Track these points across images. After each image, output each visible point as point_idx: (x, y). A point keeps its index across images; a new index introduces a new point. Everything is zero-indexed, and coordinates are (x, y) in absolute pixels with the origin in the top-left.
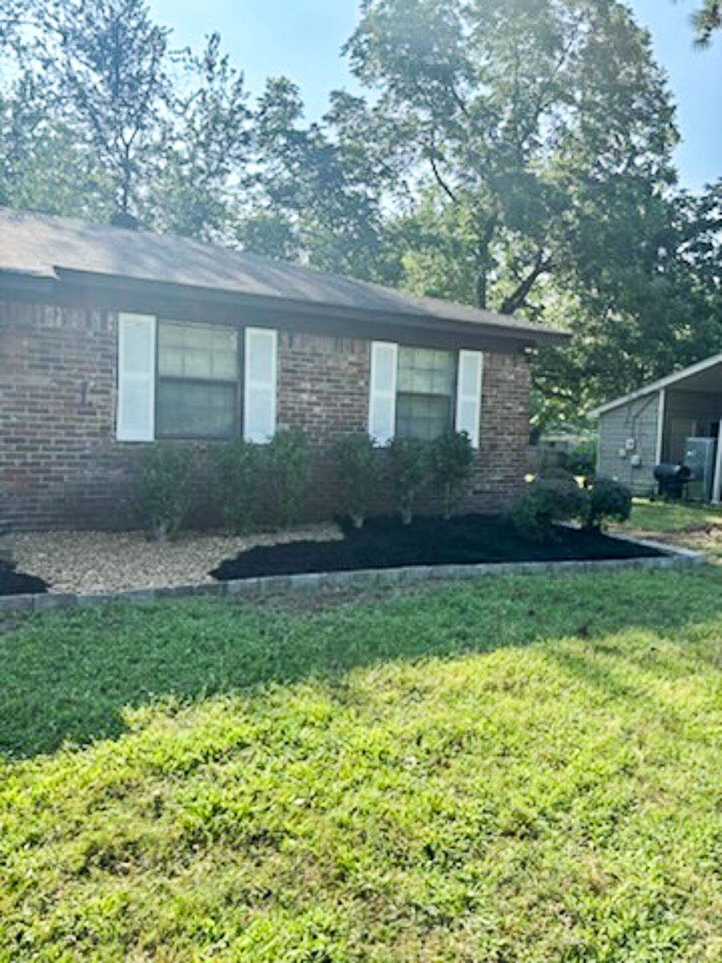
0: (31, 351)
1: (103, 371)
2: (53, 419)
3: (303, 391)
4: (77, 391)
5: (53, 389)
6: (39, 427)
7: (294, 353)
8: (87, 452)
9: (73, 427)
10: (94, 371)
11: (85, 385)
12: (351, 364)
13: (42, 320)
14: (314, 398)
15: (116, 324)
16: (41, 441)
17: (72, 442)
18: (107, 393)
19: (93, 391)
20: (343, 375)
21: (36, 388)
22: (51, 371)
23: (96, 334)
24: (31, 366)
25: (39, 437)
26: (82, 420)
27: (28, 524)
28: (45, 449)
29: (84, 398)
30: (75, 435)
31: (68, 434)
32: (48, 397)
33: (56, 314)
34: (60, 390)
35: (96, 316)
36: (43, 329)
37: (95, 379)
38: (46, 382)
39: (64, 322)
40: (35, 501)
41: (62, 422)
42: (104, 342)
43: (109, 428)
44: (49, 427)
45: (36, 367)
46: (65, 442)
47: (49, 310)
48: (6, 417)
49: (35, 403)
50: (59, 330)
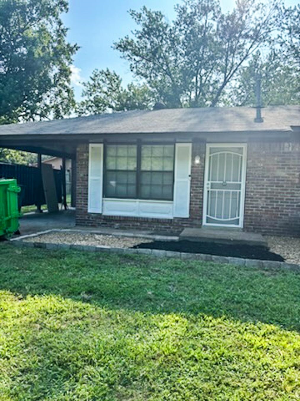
0: (278, 162)
2: (286, 190)
5: (286, 177)
6: (280, 193)
9: (294, 193)
13: (283, 149)
16: (280, 199)
17: (293, 200)
21: (279, 177)
22: (286, 169)
24: (278, 168)
25: (279, 197)
27: (273, 232)
28: (281, 202)
30: (295, 196)
31: (291, 196)
32: (284, 181)
33: (289, 146)
34: (289, 178)
36: (283, 153)
38: (283, 174)
39: (292, 149)
40: (276, 223)
41: (289, 191)
44: (283, 193)
45: (280, 168)
46: (290, 199)
47: (286, 144)
48: (267, 189)
49: (278, 183)
50: (290, 153)
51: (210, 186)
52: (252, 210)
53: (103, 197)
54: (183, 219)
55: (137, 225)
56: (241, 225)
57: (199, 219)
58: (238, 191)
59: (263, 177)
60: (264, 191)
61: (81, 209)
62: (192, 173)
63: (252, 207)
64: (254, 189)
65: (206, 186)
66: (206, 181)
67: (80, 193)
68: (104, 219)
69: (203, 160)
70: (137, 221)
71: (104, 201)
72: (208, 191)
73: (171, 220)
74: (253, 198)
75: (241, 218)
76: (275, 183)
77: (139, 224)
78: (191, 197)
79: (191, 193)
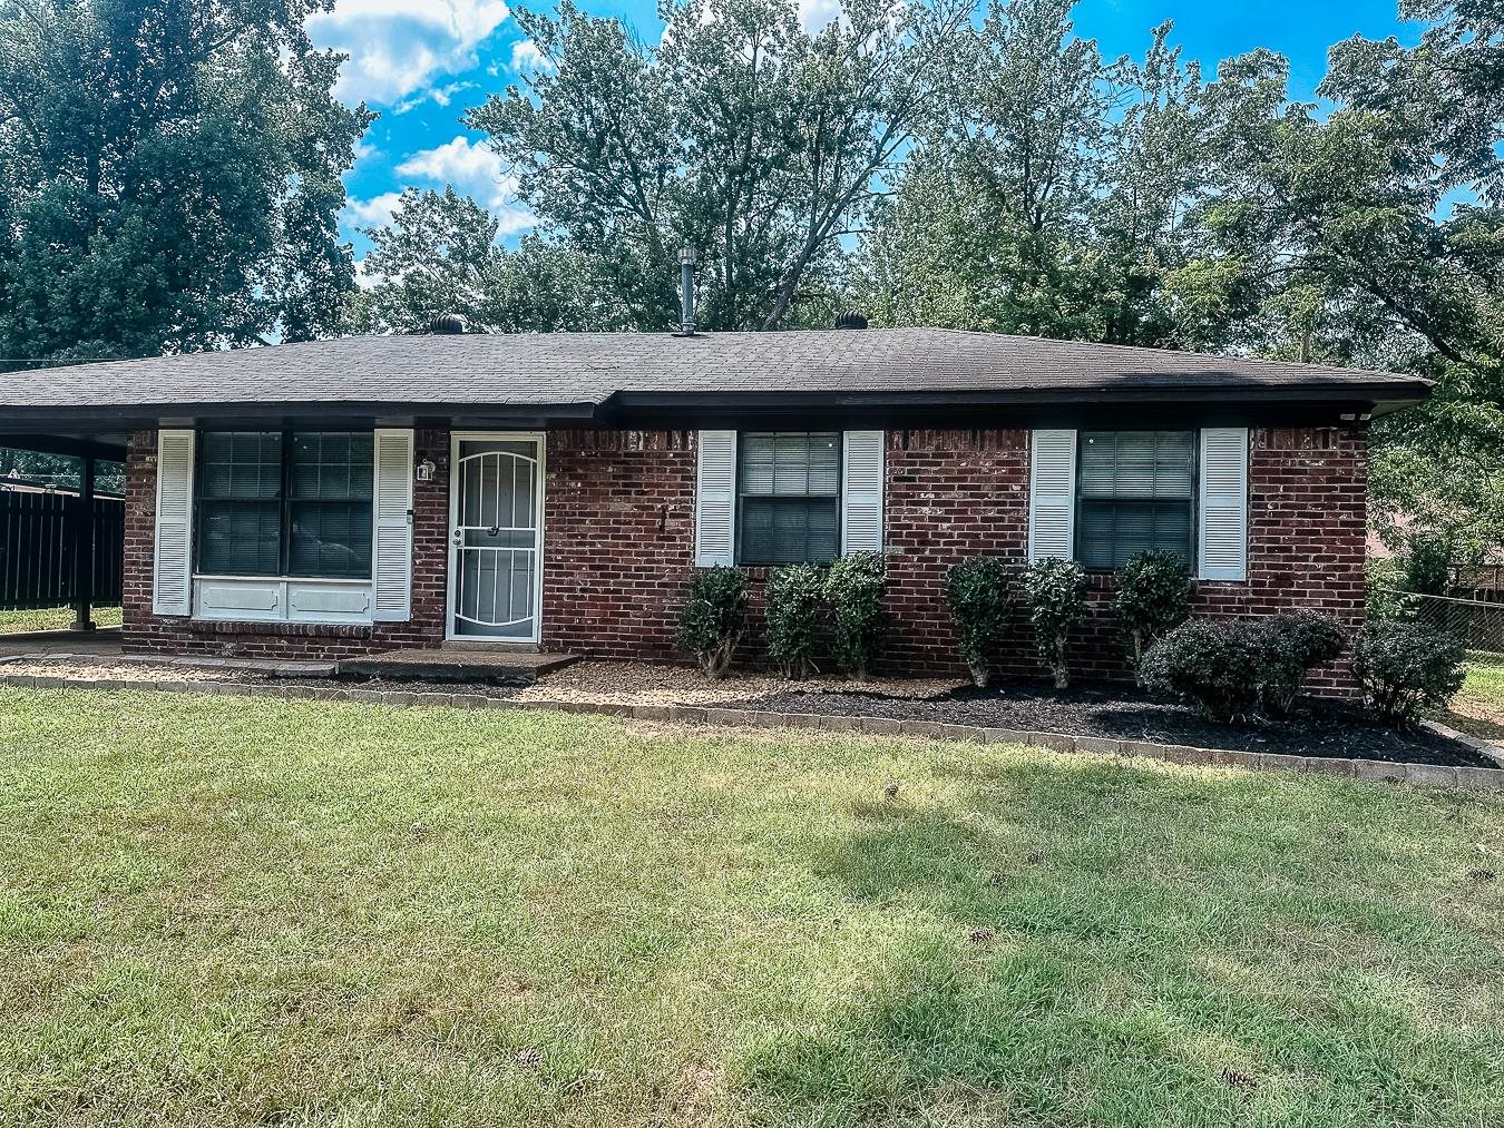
0: (615, 477)
1: (682, 493)
2: (634, 545)
3: (924, 503)
4: (656, 516)
5: (634, 515)
6: (621, 553)
7: (909, 456)
8: (666, 580)
9: (653, 554)
10: (674, 494)
11: (664, 509)
12: (1000, 463)
13: (626, 446)
14: (940, 512)
15: (695, 443)
16: (622, 568)
17: (652, 569)
18: (687, 516)
19: (673, 516)
20: (988, 480)
21: (619, 514)
22: (633, 496)
23: (675, 455)
24: (614, 493)
25: (621, 564)
26: (662, 547)
27: (608, 652)
28: (625, 576)
29: (663, 522)
30: (654, 562)
31: (647, 561)
32: (629, 523)
33: (639, 439)
34: (641, 515)
35: (677, 437)
36: (626, 455)
37: (675, 502)
38: (628, 507)
39: (645, 447)
40: (615, 630)
41: (643, 549)
42: (683, 463)
43: (688, 554)
44: (630, 553)
45: (620, 492)
46: (644, 569)
47: (632, 434)
48: (592, 544)
49: (618, 530)
50: (640, 455)
51: (462, 538)
52: (560, 597)
53: (193, 571)
54: (396, 626)
55: (281, 648)
56: (536, 637)
57: (437, 625)
58: (529, 550)
59: (581, 514)
60: (587, 548)
61: (138, 606)
62: (416, 504)
63: (558, 590)
64: (564, 544)
65: (452, 538)
66: (454, 526)
67: (134, 563)
68: (194, 633)
69: (443, 473)
70: (281, 636)
71: (197, 584)
72: (459, 552)
73: (366, 629)
74: (561, 567)
75: (537, 618)
76: (609, 530)
77: (284, 643)
78: (415, 570)
79: (414, 557)
